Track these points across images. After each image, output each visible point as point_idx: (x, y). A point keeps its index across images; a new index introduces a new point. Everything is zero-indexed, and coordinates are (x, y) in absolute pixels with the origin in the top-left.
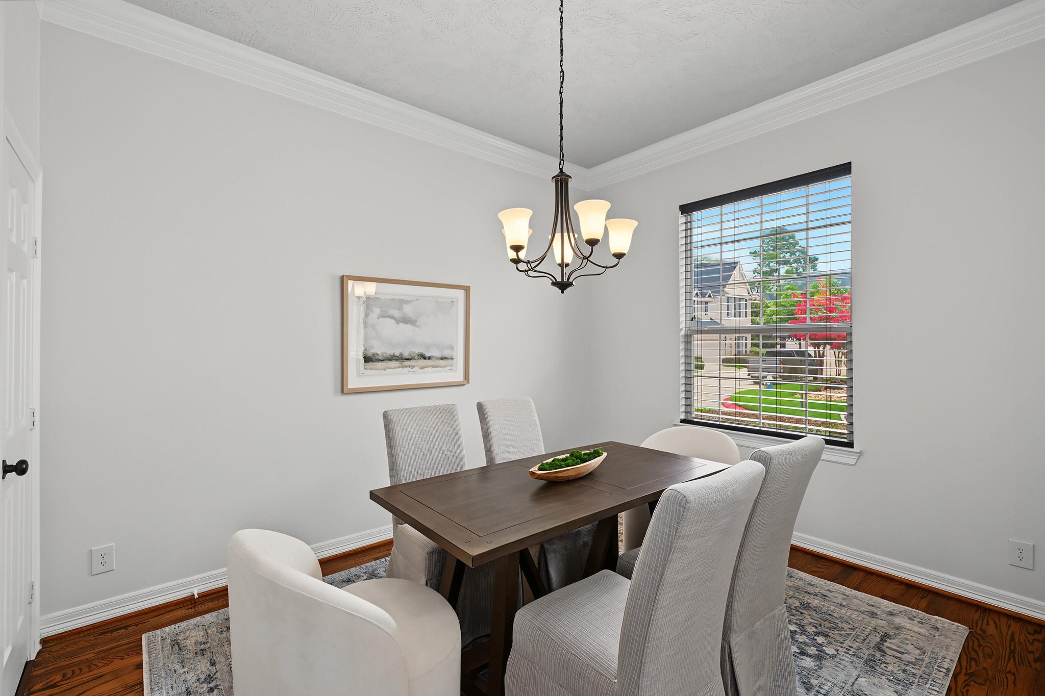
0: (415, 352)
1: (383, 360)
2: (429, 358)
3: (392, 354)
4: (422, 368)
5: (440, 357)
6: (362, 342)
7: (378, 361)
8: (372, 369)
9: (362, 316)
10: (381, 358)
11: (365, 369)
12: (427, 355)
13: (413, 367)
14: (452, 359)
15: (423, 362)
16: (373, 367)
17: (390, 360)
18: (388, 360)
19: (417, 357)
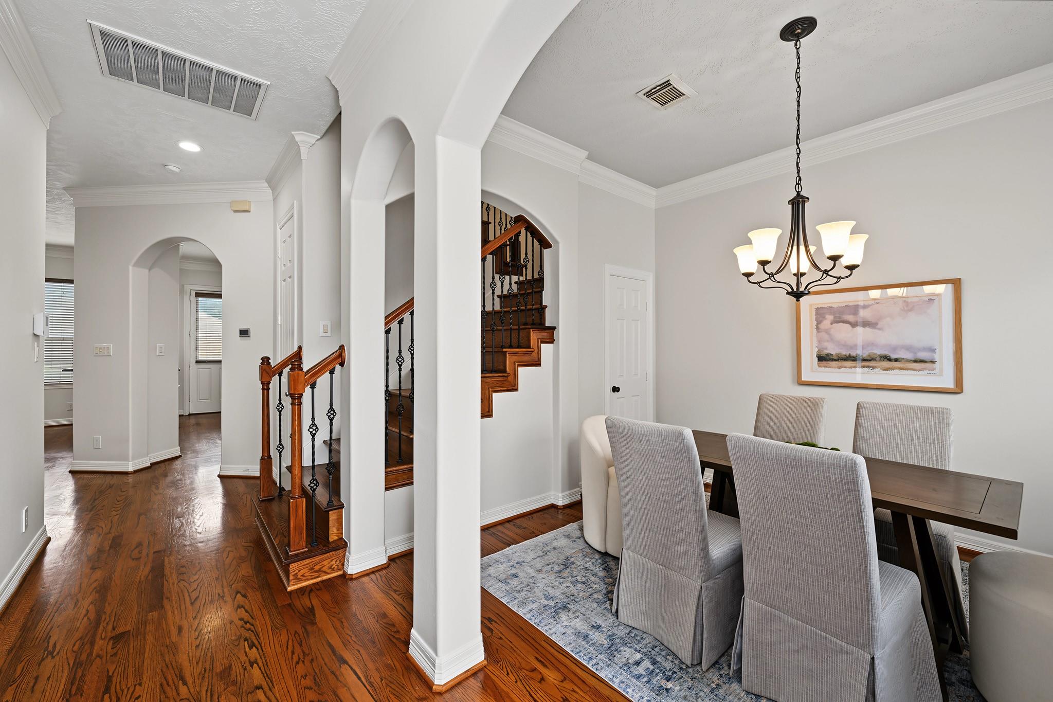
0: (875, 354)
1: (838, 360)
2: (896, 360)
3: (847, 355)
4: (887, 369)
5: (913, 359)
6: (815, 344)
7: (832, 361)
8: (826, 367)
9: (815, 323)
10: (835, 358)
11: (819, 366)
12: (893, 356)
13: (873, 368)
14: (933, 362)
15: (886, 364)
16: (827, 365)
17: (845, 360)
18: (843, 360)
19: (878, 359)
